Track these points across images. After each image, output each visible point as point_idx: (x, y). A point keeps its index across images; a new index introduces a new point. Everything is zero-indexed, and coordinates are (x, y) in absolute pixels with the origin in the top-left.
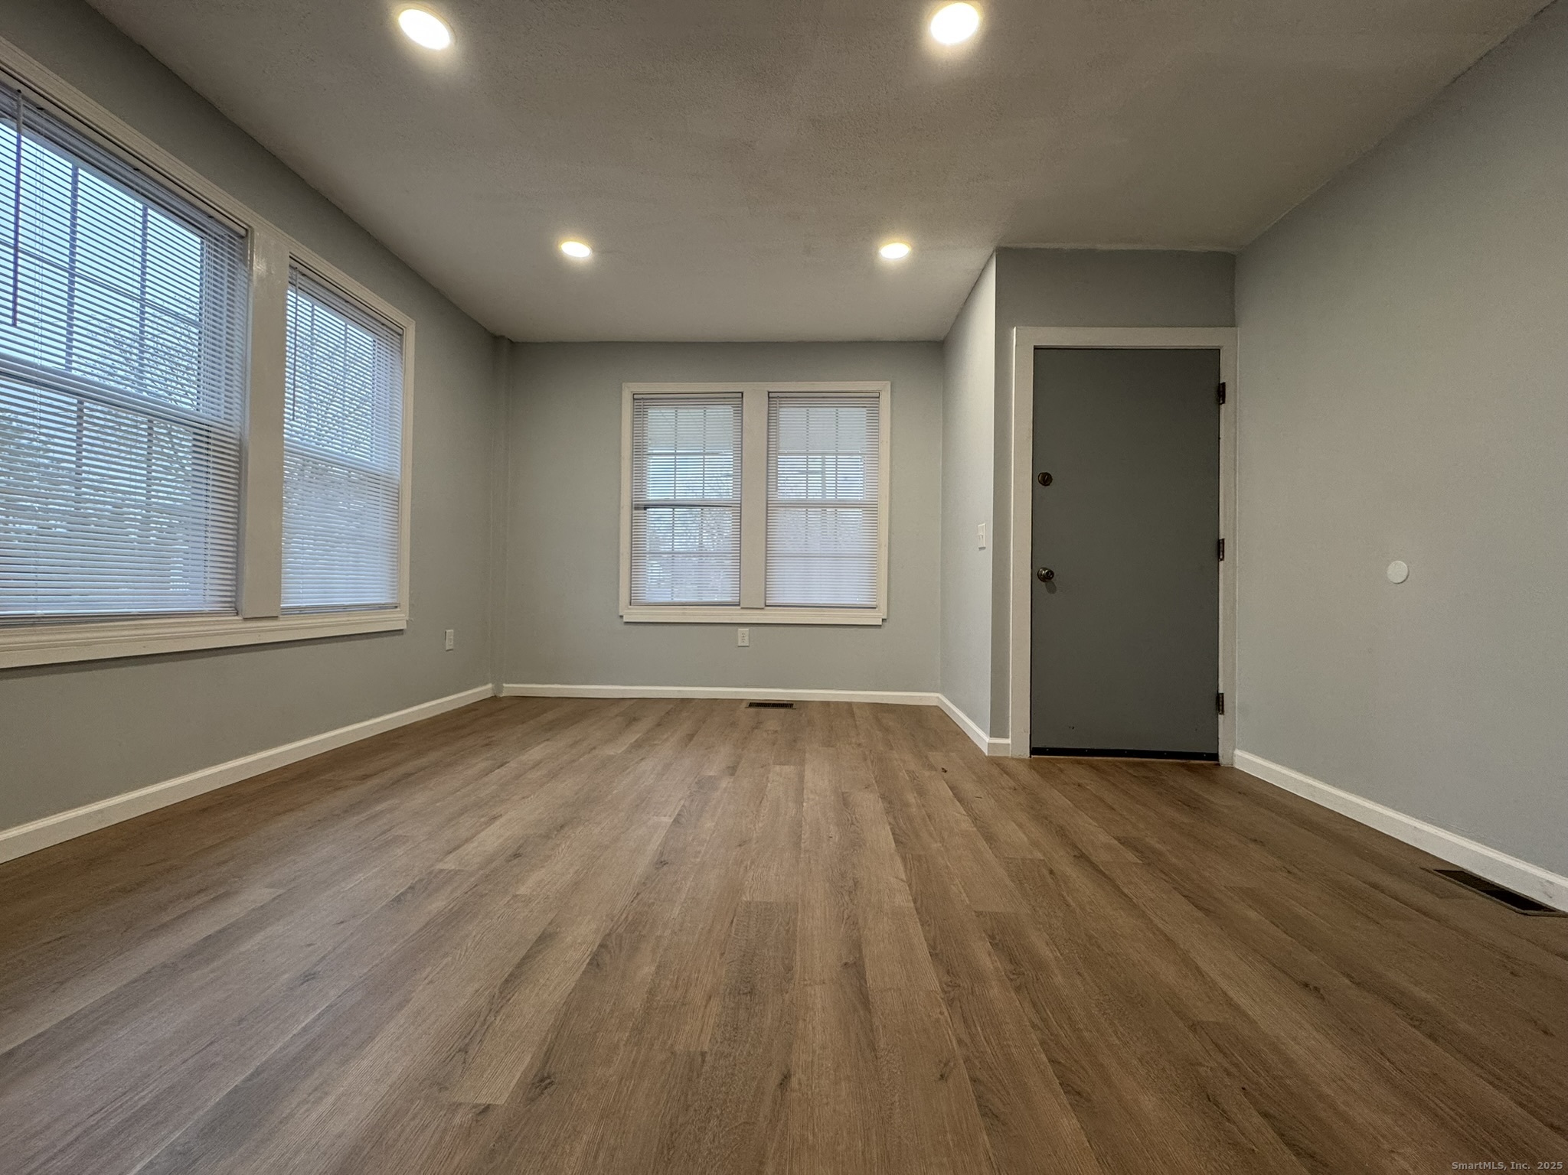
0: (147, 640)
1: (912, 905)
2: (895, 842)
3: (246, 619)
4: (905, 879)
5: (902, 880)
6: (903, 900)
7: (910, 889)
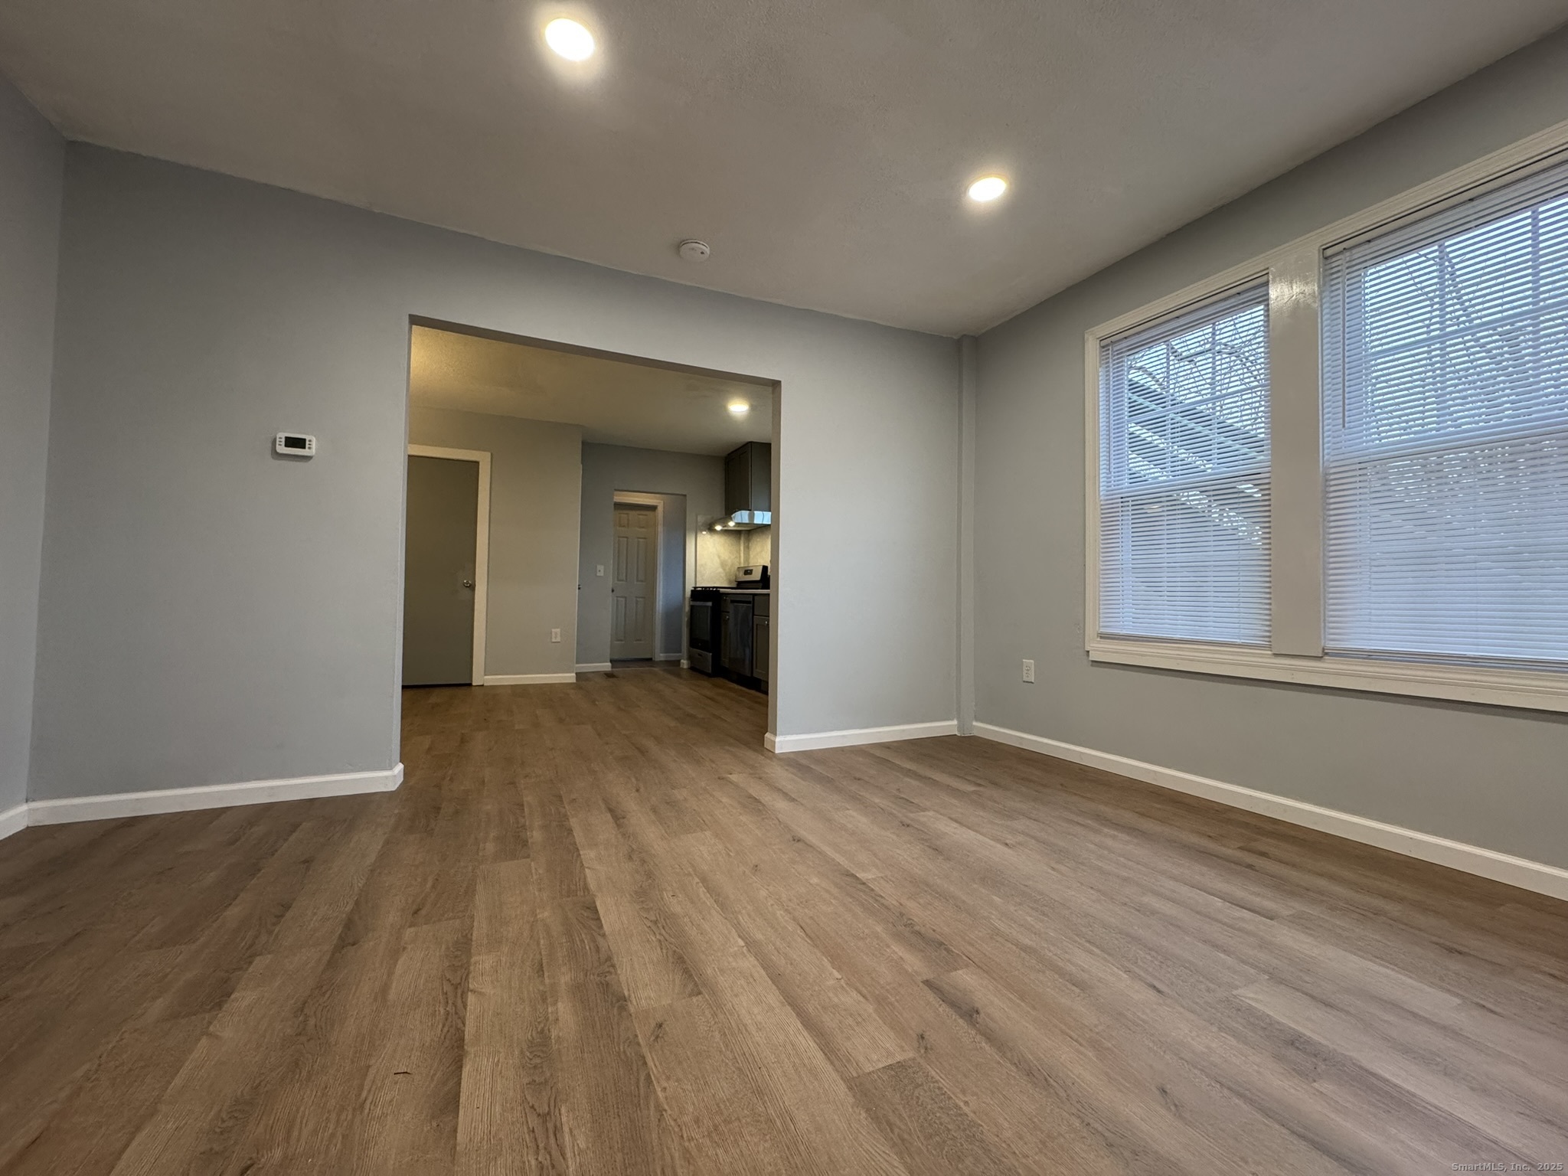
0: (1182, 659)
1: (581, 852)
2: (596, 907)
3: (1276, 655)
4: (586, 870)
5: (589, 868)
6: (588, 855)
7: (581, 862)
